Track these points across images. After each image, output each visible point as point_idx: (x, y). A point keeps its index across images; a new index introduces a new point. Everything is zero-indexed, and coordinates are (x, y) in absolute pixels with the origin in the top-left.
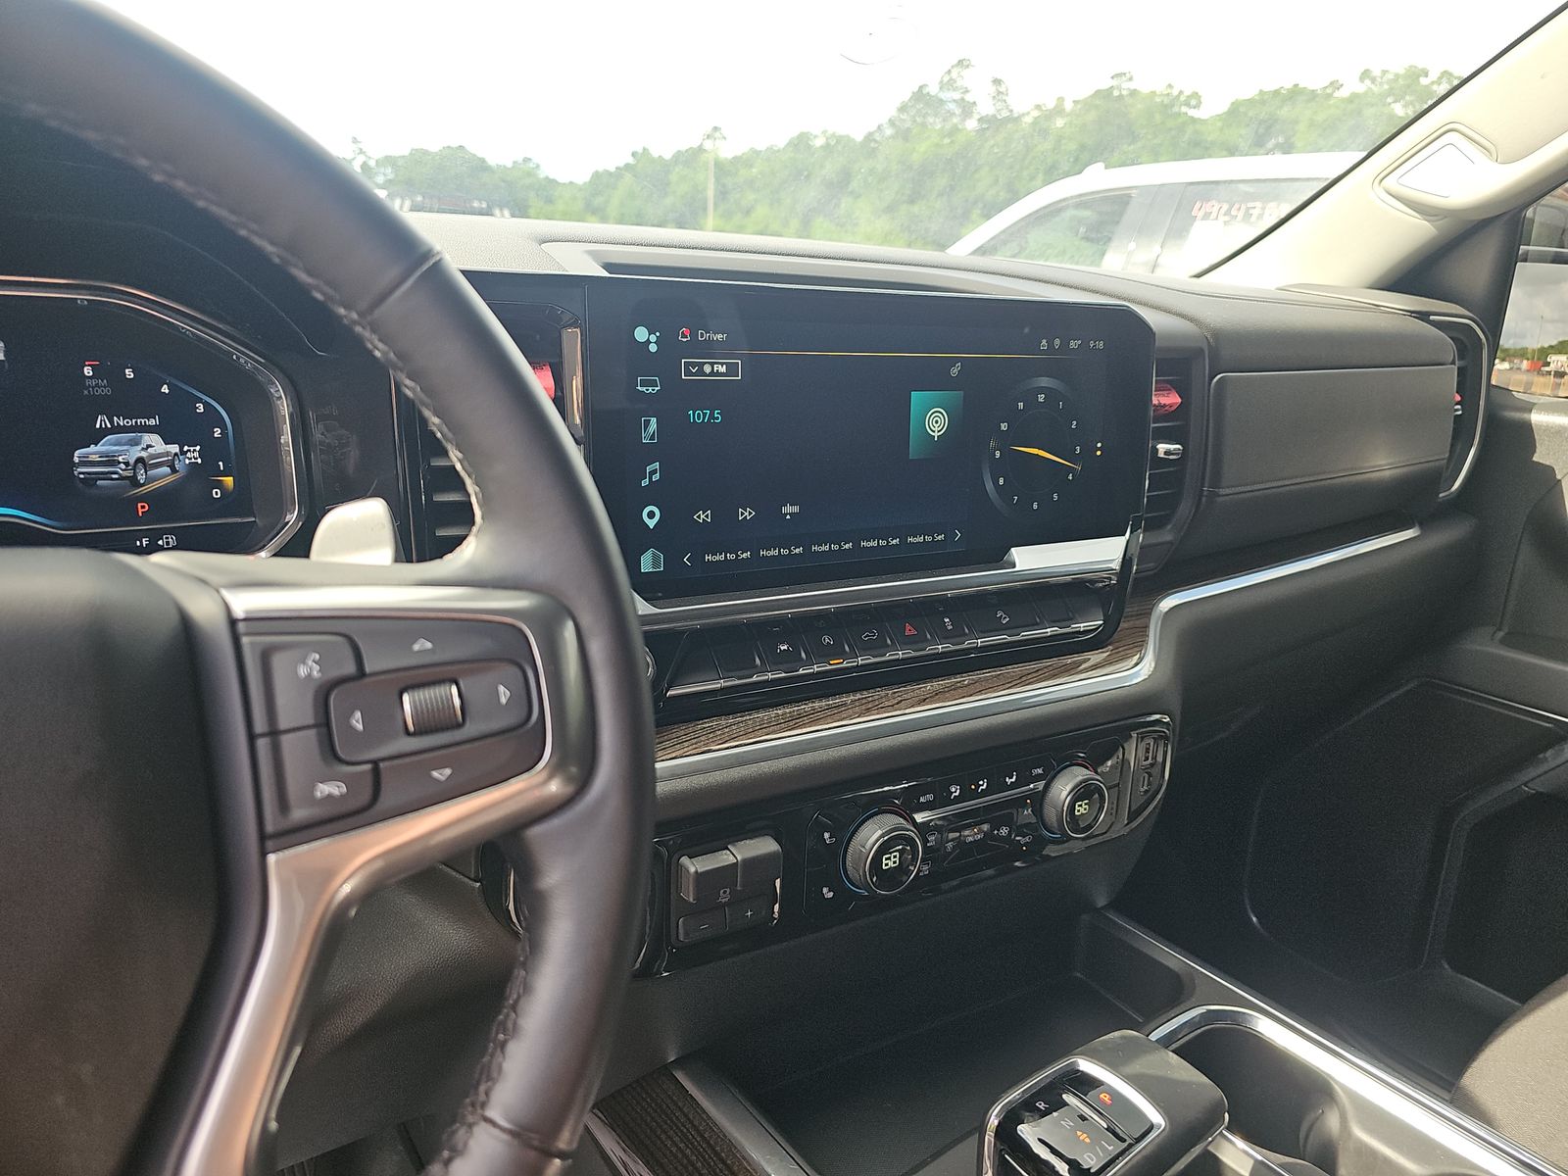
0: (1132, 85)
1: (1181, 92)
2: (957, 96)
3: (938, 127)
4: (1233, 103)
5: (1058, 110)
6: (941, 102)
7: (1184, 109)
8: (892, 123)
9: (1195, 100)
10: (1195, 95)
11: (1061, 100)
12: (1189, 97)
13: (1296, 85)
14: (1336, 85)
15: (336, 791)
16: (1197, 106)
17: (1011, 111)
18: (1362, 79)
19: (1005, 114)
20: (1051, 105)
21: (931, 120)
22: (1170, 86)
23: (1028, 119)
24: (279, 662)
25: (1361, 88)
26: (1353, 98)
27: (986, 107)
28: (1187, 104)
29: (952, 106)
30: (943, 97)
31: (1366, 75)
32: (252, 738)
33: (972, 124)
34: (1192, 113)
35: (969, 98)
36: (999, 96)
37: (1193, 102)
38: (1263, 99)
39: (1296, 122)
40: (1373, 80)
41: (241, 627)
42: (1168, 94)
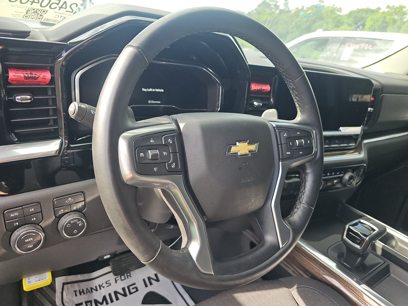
0: (323, 4)
1: (337, 7)
2: (274, 3)
3: (269, 12)
4: (350, 11)
5: (302, 10)
6: (270, 5)
7: (337, 12)
8: (256, 9)
9: (340, 10)
10: (340, 8)
11: (303, 7)
12: (339, 9)
13: (368, 8)
14: (379, 9)
15: (289, 154)
16: (341, 12)
17: (289, 9)
18: (387, 8)
19: (287, 9)
20: (300, 8)
21: (266, 9)
22: (334, 5)
23: (293, 12)
24: (281, 133)
25: (386, 10)
26: (384, 13)
27: (282, 7)
28: (338, 11)
29: (272, 6)
30: (270, 4)
31: (388, 7)
32: (278, 145)
33: (277, 12)
34: (339, 13)
35: (278, 4)
36: (286, 4)
37: (339, 10)
38: (359, 11)
39: (367, 18)
40: (390, 8)
41: (276, 128)
42: (333, 8)
